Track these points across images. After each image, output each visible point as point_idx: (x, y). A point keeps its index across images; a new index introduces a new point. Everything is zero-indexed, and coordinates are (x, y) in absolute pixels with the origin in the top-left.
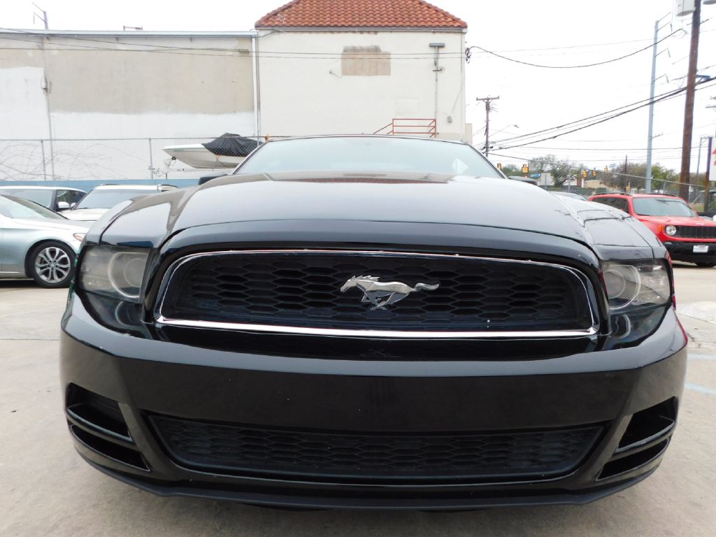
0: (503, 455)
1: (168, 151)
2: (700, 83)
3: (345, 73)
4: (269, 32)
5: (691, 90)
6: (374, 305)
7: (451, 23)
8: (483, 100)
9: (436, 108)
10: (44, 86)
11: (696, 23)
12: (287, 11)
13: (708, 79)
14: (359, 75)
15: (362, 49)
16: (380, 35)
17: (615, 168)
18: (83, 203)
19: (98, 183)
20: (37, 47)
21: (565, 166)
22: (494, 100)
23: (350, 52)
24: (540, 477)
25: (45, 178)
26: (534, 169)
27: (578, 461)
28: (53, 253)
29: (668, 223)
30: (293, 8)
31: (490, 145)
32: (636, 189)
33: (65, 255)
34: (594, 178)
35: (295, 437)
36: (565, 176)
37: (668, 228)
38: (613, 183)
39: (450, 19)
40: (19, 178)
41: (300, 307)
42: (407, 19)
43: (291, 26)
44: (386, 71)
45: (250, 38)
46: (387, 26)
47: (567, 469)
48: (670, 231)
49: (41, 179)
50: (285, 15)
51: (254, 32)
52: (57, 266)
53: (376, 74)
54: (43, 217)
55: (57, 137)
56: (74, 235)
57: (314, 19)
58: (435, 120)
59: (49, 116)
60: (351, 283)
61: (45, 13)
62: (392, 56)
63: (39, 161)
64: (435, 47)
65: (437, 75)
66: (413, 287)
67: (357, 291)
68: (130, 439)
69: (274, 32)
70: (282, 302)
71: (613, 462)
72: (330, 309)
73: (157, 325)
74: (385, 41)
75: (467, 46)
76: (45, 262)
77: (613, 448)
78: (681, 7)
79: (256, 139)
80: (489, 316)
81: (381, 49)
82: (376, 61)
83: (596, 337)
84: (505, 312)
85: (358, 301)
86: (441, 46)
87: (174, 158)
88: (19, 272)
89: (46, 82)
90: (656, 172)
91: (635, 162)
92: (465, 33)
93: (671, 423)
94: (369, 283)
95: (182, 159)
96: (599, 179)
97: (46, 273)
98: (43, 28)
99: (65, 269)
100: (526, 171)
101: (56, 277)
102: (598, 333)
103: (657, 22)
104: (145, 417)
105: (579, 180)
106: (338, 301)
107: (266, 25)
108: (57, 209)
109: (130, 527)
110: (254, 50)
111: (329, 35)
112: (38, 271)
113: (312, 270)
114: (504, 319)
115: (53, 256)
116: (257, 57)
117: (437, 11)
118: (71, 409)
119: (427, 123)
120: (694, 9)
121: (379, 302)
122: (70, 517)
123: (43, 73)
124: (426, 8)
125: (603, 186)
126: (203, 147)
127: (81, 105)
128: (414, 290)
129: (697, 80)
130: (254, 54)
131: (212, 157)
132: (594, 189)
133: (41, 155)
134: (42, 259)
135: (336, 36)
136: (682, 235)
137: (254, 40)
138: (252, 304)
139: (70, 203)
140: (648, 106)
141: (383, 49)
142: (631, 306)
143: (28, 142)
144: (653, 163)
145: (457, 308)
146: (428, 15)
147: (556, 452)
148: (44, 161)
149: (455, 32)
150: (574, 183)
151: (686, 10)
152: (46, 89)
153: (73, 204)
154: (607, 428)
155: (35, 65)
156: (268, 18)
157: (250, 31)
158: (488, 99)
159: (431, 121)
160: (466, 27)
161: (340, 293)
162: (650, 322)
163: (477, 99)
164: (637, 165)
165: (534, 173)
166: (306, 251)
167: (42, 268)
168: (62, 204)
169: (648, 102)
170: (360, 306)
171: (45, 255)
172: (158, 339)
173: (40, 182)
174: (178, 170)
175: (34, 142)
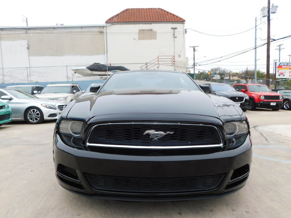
0: (194, 184)
1: (73, 70)
2: (272, 41)
3: (139, 39)
4: (111, 24)
5: (268, 44)
6: (154, 139)
7: (179, 20)
8: (192, 47)
9: (174, 52)
10: (27, 47)
11: (269, 20)
12: (117, 16)
13: (274, 40)
14: (145, 40)
15: (146, 30)
16: (152, 25)
17: (243, 72)
18: (43, 91)
19: (48, 83)
20: (24, 33)
21: (224, 71)
22: (196, 47)
23: (141, 31)
24: (206, 190)
25: (28, 82)
26: (213, 73)
27: (218, 185)
28: (34, 111)
29: (261, 95)
30: (120, 15)
31: (195, 64)
32: (251, 80)
33: (38, 112)
34: (235, 76)
35: (130, 180)
36: (224, 75)
37: (261, 97)
38: (242, 78)
39: (179, 18)
40: (19, 82)
41: (130, 140)
42: (162, 19)
43: (119, 22)
44: (155, 38)
45: (104, 27)
46: (155, 21)
47: (214, 187)
48: (262, 97)
49: (26, 82)
50: (117, 18)
51: (105, 25)
52: (35, 116)
53: (151, 39)
54: (29, 98)
55: (32, 66)
56: (41, 105)
57: (127, 19)
58: (174, 56)
59: (29, 58)
60: (147, 132)
61: (27, 19)
62: (157, 33)
63: (26, 75)
64: (173, 29)
65: (174, 39)
66: (166, 133)
67: (148, 135)
68: (79, 181)
69: (113, 24)
70: (125, 138)
71: (228, 185)
72: (140, 140)
73: (87, 146)
74: (155, 27)
75: (185, 28)
76: (31, 115)
77: (228, 180)
78: (263, 15)
79: (106, 65)
80: (189, 141)
81: (153, 30)
82: (151, 35)
83: (223, 147)
84: (194, 140)
85: (149, 137)
86: (176, 28)
87: (75, 73)
88: (21, 118)
90: (258, 73)
91: (250, 70)
92: (184, 24)
93: (247, 172)
94: (152, 132)
95: (79, 73)
96: (237, 76)
97: (31, 119)
98: (26, 26)
99: (38, 117)
100: (210, 74)
101: (35, 120)
102: (223, 145)
103: (256, 18)
104: (84, 174)
105: (230, 76)
106: (143, 138)
107: (110, 22)
108: (33, 94)
109: (78, 208)
110: (105, 32)
111: (133, 25)
112: (29, 118)
113: (135, 128)
114: (194, 142)
115: (34, 112)
116: (106, 35)
117: (173, 15)
118: (58, 171)
119: (171, 57)
120: (268, 15)
121: (155, 138)
122: (58, 205)
123: (27, 42)
124: (170, 14)
125: (239, 79)
126: (86, 68)
127: (41, 53)
128: (166, 134)
129: (271, 40)
130: (105, 34)
131: (90, 72)
132: (235, 80)
133: (27, 73)
134: (30, 113)
135: (136, 25)
136: (267, 99)
137: (105, 27)
138: (116, 139)
139: (38, 91)
140: (254, 49)
141: (154, 30)
142: (235, 135)
143: (22, 68)
144: (257, 70)
145: (179, 139)
146: (170, 17)
147: (212, 182)
148: (28, 75)
149: (181, 23)
150: (228, 78)
151: (265, 15)
152: (28, 48)
153: (39, 92)
154: (226, 174)
155: (24, 40)
156: (110, 19)
157: (104, 24)
158: (194, 47)
159: (172, 57)
160: (185, 21)
161: (143, 135)
162: (242, 139)
163: (190, 47)
164: (251, 71)
165: (213, 74)
166: (133, 123)
167: (30, 117)
168: (35, 92)
169: (254, 48)
170: (150, 139)
171: (31, 112)
172: (87, 150)
173: (26, 83)
174: (77, 77)
175: (24, 68)
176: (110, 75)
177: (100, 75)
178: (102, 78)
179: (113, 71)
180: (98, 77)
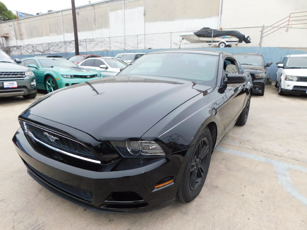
1: (181, 36)
59: (145, 24)
63: (136, 43)
87: (183, 39)
89: (144, 12)
95: (187, 40)
123: (144, 9)
126: (194, 34)
127: (155, 19)
131: (197, 38)
148: (138, 43)
152: (144, 14)
155: (141, 6)
174: (184, 44)
175: (135, 36)
176: (218, 42)
177: (207, 42)
178: (210, 45)
179: (222, 37)
180: (206, 45)
